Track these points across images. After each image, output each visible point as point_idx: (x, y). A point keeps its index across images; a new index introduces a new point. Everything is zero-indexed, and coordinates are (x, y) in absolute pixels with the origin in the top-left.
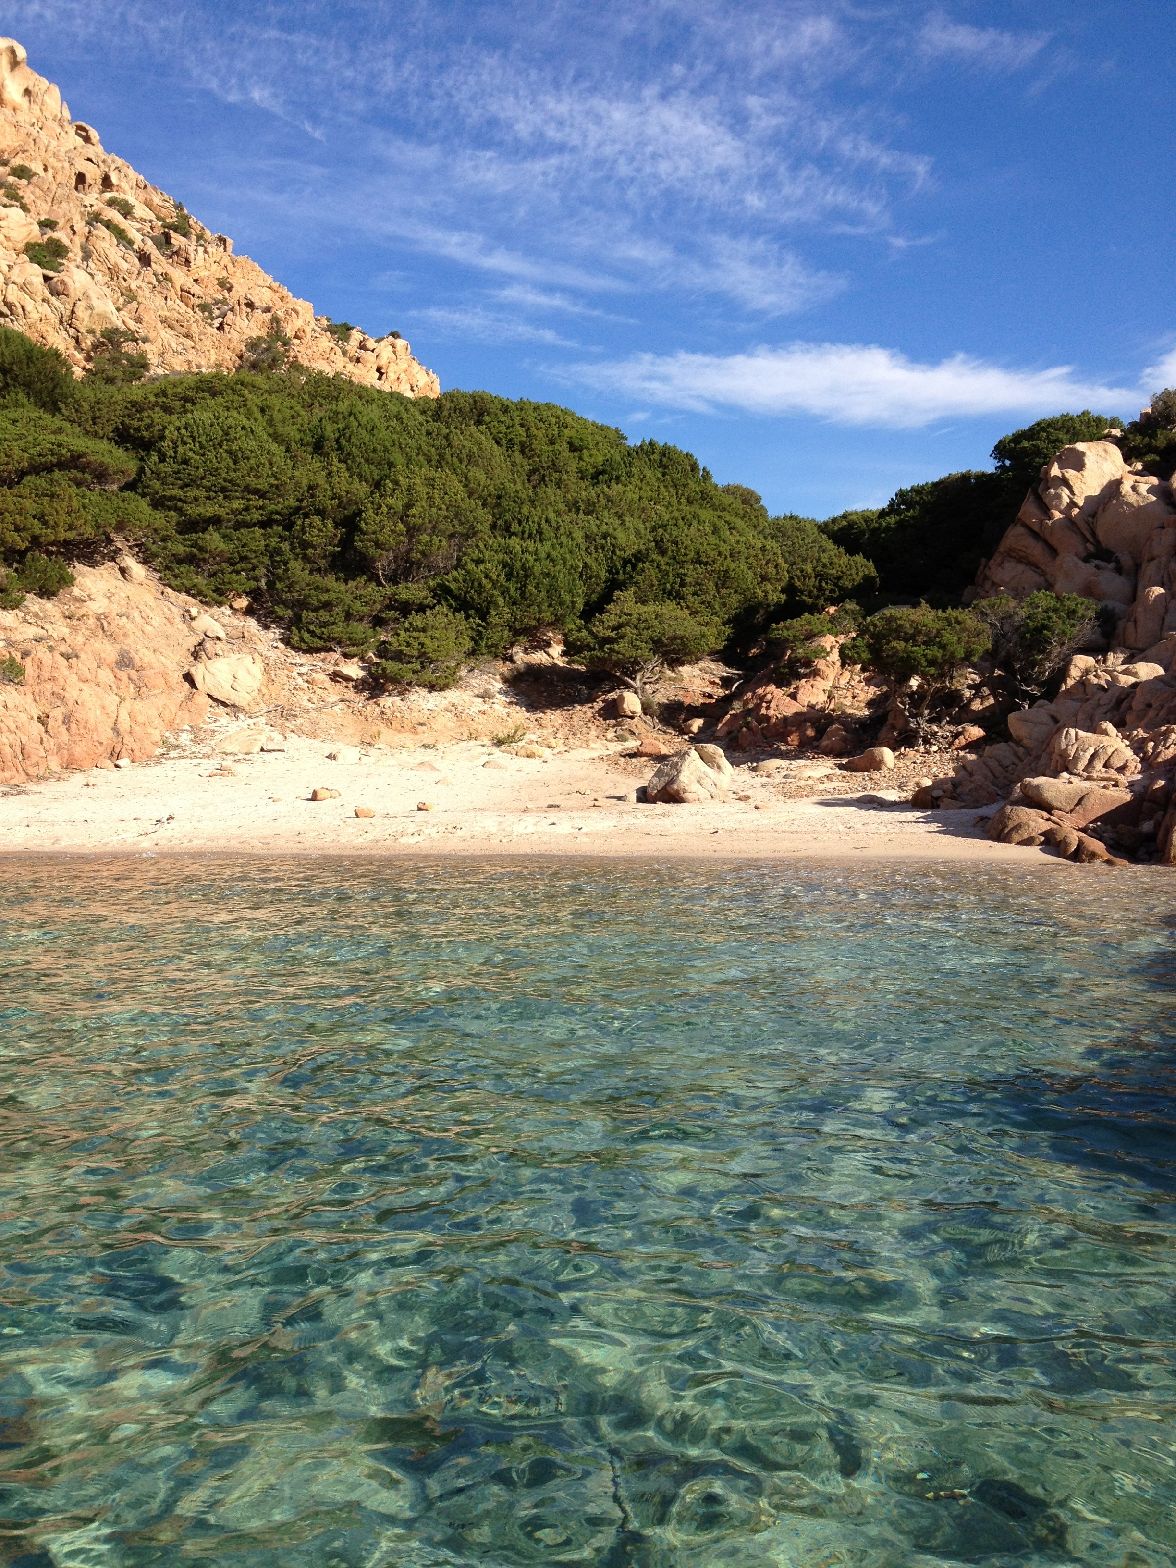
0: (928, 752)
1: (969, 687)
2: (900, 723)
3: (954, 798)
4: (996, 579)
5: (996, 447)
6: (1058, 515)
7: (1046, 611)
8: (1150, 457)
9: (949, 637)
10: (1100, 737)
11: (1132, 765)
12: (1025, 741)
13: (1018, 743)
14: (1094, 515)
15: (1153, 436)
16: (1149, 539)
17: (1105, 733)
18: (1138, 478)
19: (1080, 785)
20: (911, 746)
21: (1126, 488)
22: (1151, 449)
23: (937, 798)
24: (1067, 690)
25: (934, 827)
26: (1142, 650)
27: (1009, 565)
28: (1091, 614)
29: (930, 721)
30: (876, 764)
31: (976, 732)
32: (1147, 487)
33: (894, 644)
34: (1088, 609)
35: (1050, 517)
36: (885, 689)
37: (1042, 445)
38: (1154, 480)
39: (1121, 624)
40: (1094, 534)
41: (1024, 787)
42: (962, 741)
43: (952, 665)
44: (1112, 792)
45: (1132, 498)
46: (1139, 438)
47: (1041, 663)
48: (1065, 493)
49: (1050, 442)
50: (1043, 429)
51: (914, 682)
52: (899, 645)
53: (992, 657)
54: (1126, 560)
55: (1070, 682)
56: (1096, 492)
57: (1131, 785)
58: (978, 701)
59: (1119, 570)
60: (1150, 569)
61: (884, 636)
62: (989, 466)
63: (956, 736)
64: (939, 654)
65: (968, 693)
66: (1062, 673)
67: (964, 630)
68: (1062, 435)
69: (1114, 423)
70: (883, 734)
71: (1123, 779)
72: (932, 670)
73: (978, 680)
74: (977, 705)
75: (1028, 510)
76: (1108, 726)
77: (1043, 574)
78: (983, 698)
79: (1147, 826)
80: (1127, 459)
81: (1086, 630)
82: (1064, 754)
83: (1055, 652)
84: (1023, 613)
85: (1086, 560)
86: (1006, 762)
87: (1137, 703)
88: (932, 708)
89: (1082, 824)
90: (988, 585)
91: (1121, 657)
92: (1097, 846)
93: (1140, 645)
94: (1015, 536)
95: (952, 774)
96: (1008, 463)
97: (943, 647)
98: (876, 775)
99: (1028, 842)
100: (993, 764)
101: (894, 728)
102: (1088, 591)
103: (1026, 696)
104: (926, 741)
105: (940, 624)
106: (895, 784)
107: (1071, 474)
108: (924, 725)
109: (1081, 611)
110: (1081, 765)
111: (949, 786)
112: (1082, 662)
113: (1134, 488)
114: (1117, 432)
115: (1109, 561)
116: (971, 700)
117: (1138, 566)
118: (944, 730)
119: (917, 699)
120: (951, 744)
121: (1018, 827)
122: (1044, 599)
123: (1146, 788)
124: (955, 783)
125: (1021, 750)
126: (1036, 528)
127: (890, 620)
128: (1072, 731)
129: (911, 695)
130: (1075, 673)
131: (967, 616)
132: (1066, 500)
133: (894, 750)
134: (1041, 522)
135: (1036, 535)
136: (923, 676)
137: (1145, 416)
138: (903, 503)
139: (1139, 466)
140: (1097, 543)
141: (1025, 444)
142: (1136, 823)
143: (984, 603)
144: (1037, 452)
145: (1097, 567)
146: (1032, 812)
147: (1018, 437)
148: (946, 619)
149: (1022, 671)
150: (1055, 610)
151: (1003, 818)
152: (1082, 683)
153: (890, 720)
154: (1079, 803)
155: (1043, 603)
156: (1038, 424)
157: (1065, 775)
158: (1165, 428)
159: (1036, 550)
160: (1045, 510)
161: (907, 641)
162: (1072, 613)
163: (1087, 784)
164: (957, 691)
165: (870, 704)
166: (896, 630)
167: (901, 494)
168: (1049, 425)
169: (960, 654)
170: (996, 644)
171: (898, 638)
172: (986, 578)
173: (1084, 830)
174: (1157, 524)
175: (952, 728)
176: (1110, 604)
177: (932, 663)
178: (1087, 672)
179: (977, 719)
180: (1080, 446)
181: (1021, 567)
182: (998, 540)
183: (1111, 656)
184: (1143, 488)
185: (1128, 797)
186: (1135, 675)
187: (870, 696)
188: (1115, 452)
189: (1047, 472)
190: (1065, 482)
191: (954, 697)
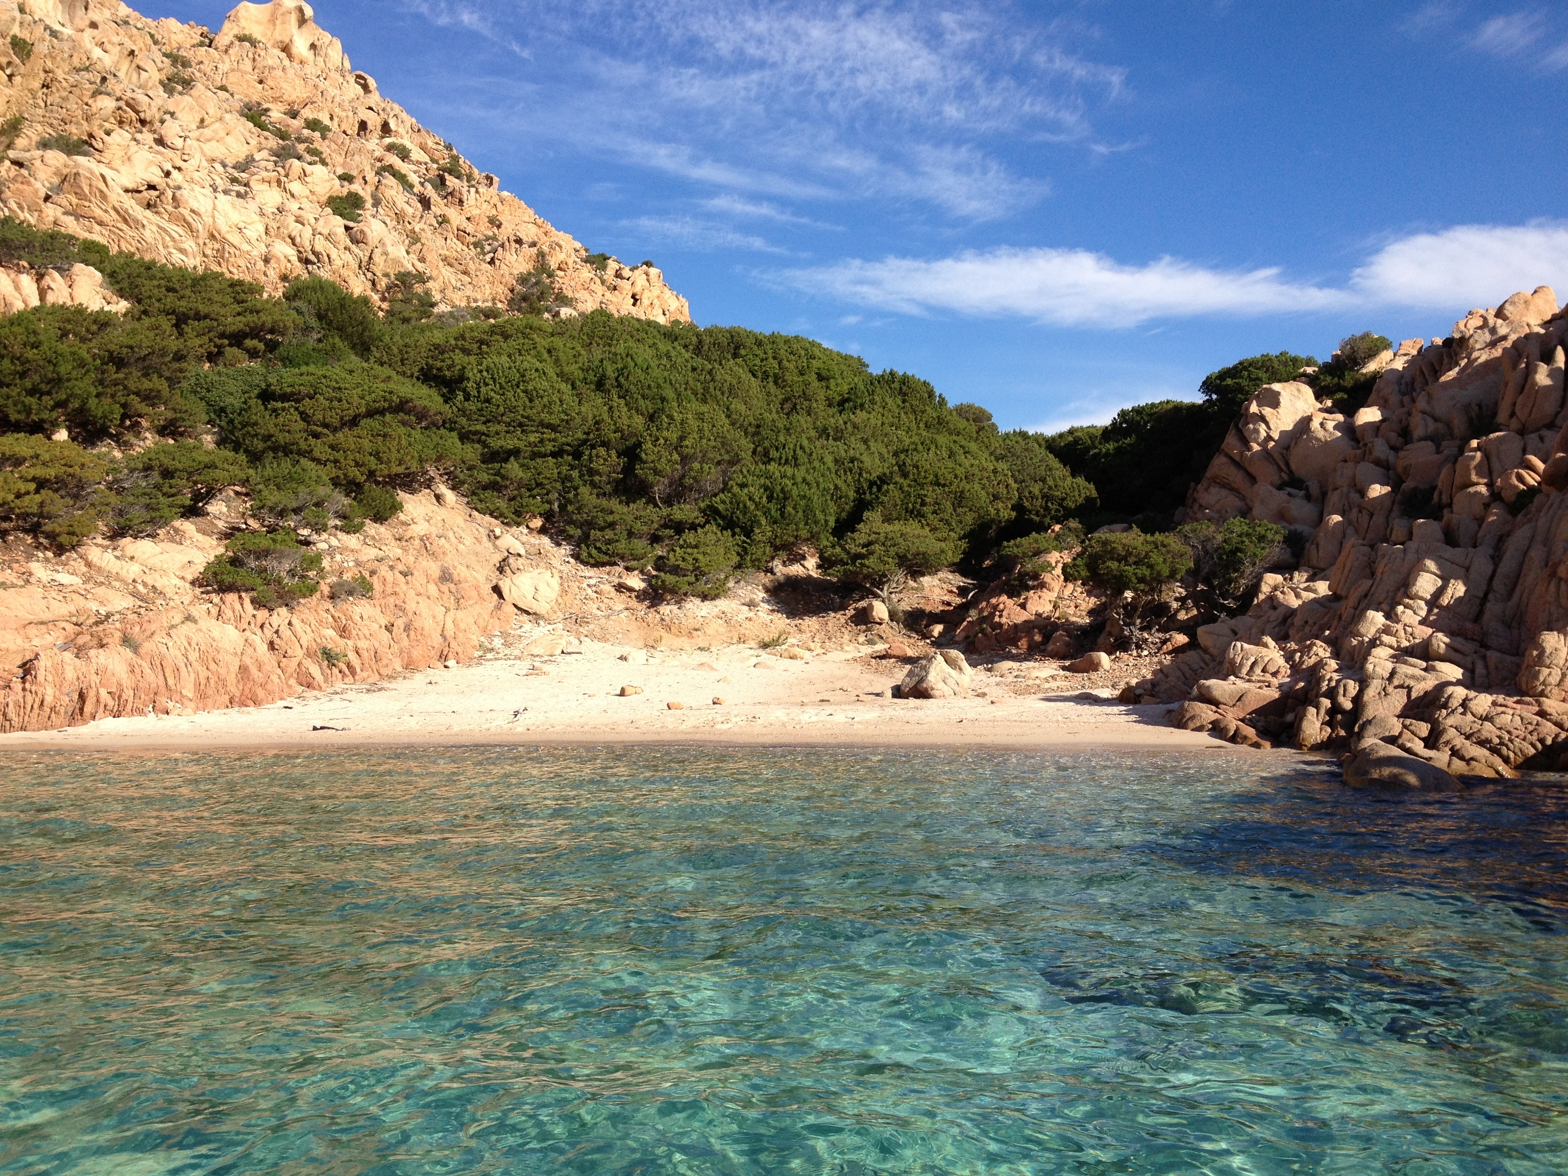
0: (1140, 656)
1: (1176, 599)
2: (1115, 631)
3: (1152, 696)
4: (1203, 502)
5: (1204, 383)
6: (1256, 447)
7: (1240, 536)
8: (1339, 396)
9: (1156, 558)
10: (1261, 648)
11: (1283, 671)
12: (1209, 650)
13: (1205, 650)
14: (1288, 448)
15: (1341, 377)
16: (1335, 470)
17: (1265, 645)
18: (1326, 415)
19: (1242, 685)
20: (1126, 650)
21: (1315, 424)
22: (1340, 388)
23: (1141, 695)
24: (1258, 604)
25: (1135, 718)
26: (1323, 570)
27: (1214, 490)
28: (1279, 538)
29: (1142, 629)
30: (1094, 666)
31: (1181, 639)
32: (1333, 423)
33: (1109, 563)
34: (1276, 533)
35: (1249, 449)
36: (1104, 599)
37: (1244, 383)
38: (1340, 417)
39: (1308, 545)
40: (1287, 464)
41: (1200, 687)
42: (1169, 646)
43: (1160, 582)
44: (1266, 691)
45: (1320, 434)
46: (1329, 379)
47: (1236, 580)
48: (1262, 428)
49: (1251, 380)
50: (1245, 368)
51: (1129, 595)
52: (1114, 565)
53: (1194, 575)
54: (1314, 489)
55: (1262, 597)
56: (1290, 427)
57: (1280, 687)
58: (1183, 612)
59: (1308, 497)
60: (1334, 498)
61: (1101, 557)
62: (1199, 398)
63: (1164, 642)
64: (1147, 572)
65: (1175, 605)
66: (1255, 589)
67: (1168, 552)
68: (1261, 374)
69: (1309, 362)
70: (1101, 640)
71: (1275, 682)
72: (1142, 586)
73: (1184, 593)
74: (1182, 616)
75: (1231, 441)
76: (1269, 640)
77: (1244, 499)
78: (1188, 610)
80: (1318, 397)
81: (1275, 551)
82: (1232, 662)
83: (1248, 571)
84: (1220, 538)
85: (1280, 488)
86: (1193, 666)
88: (1143, 617)
89: (1241, 716)
90: (1196, 507)
91: (1305, 576)
92: (1250, 732)
93: (1322, 566)
94: (1219, 465)
95: (1151, 676)
96: (1214, 397)
97: (1151, 566)
98: (1094, 675)
100: (1183, 667)
101: (1110, 634)
102: (1281, 516)
103: (1224, 608)
104: (1138, 647)
105: (1149, 547)
106: (1109, 684)
107: (1267, 411)
108: (1137, 633)
109: (1270, 536)
110: (1244, 670)
111: (1149, 686)
112: (1272, 579)
113: (1322, 425)
114: (1310, 370)
115: (1300, 489)
116: (1177, 611)
117: (1324, 494)
118: (1156, 636)
119: (1130, 610)
120: (1159, 649)
121: (1194, 718)
122: (1238, 525)
124: (1153, 683)
125: (1206, 657)
126: (1237, 459)
127: (1104, 541)
128: (1239, 644)
129: (1125, 607)
130: (1265, 589)
131: (1172, 541)
132: (1263, 434)
133: (1109, 654)
134: (1242, 453)
135: (1238, 465)
136: (1135, 590)
137: (1336, 357)
138: (1125, 422)
139: (1329, 403)
140: (1291, 473)
141: (1229, 381)
142: (1282, 714)
143: (1187, 528)
144: (1240, 389)
145: (1290, 494)
146: (1205, 706)
147: (1224, 374)
148: (1154, 543)
149: (1220, 587)
150: (1248, 535)
151: (1182, 711)
152: (1271, 598)
153: (1108, 629)
154: (1240, 699)
155: (1238, 529)
156: (1241, 363)
157: (1231, 678)
158: (1352, 369)
159: (1237, 477)
160: (1245, 442)
161: (1119, 561)
162: (1262, 538)
163: (1247, 685)
164: (1166, 603)
165: (1091, 613)
166: (1111, 552)
167: (1123, 413)
168: (1250, 365)
169: (1166, 572)
170: (1197, 562)
171: (1112, 559)
172: (1195, 500)
174: (1340, 458)
175: (1160, 635)
176: (1299, 527)
177: (1141, 580)
178: (1275, 588)
179: (1183, 628)
180: (1276, 387)
181: (1224, 492)
182: (1205, 467)
183: (1296, 574)
184: (1330, 425)
185: (1277, 695)
186: (1314, 592)
187: (1091, 606)
188: (1308, 392)
189: (1248, 408)
190: (1263, 419)
191: (1163, 608)
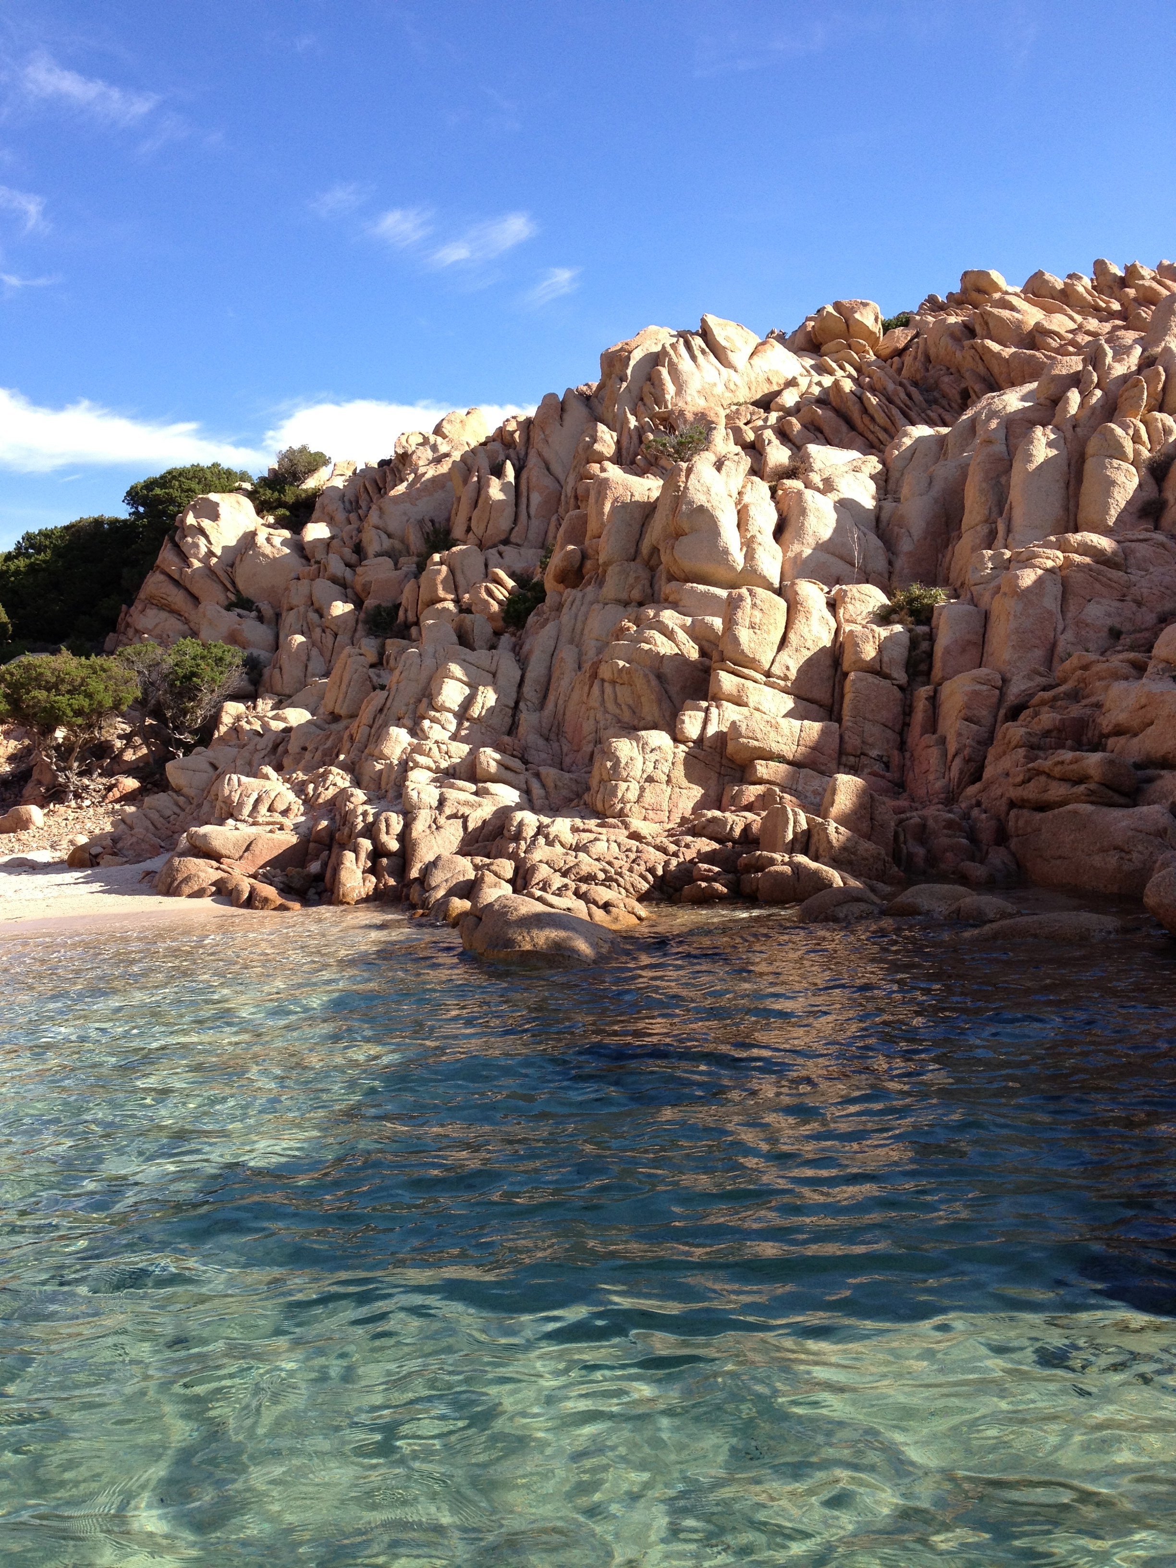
0: (80, 808)
1: (120, 737)
2: (47, 779)
3: (114, 854)
4: (139, 627)
5: (129, 493)
6: (197, 564)
7: (194, 659)
8: (281, 511)
9: (95, 685)
10: (262, 782)
11: (295, 807)
12: (186, 790)
13: (178, 792)
14: (232, 565)
15: (282, 491)
16: (287, 589)
17: (266, 777)
18: (271, 531)
19: (246, 831)
20: (62, 802)
21: (261, 540)
22: (281, 504)
23: (96, 856)
24: (220, 738)
25: (96, 886)
26: (290, 696)
27: (151, 612)
28: (238, 661)
29: (81, 774)
30: (23, 824)
31: (130, 783)
32: (281, 539)
33: (35, 693)
34: (235, 656)
35: (189, 565)
36: (27, 742)
37: (176, 493)
38: (286, 534)
39: (267, 672)
40: (233, 583)
41: (191, 837)
42: (116, 793)
43: (100, 715)
44: (279, 835)
45: (267, 550)
46: (269, 492)
47: (192, 711)
48: (202, 541)
49: (183, 491)
50: (174, 478)
51: (60, 734)
52: (41, 695)
53: (142, 706)
54: (267, 610)
55: (223, 729)
56: (232, 542)
57: (296, 827)
58: (131, 751)
59: (261, 619)
60: (289, 619)
61: (23, 686)
62: (122, 512)
63: (109, 789)
64: (86, 703)
65: (118, 744)
66: (214, 720)
67: (110, 678)
68: (194, 485)
69: (244, 477)
70: (28, 790)
71: (288, 822)
72: (80, 721)
73: (128, 730)
74: (129, 756)
75: (166, 556)
76: (268, 770)
77: (186, 622)
78: (135, 748)
79: (314, 867)
80: (259, 512)
81: (236, 678)
82: (228, 801)
83: (206, 699)
84: (170, 661)
85: (228, 608)
86: (168, 813)
87: (293, 746)
88: (81, 759)
89: (252, 871)
90: (131, 632)
91: (270, 703)
92: (269, 891)
93: (287, 691)
94: (154, 583)
95: (109, 828)
96: (141, 509)
97: (89, 696)
98: (24, 835)
99: (199, 894)
100: (154, 816)
101: (40, 783)
102: (233, 638)
103: (180, 744)
104: (77, 796)
105: (84, 673)
106: (47, 844)
107: (206, 523)
108: (74, 779)
109: (228, 658)
110: (246, 810)
111: (109, 842)
112: (232, 709)
113: (268, 540)
114: (247, 486)
115: (250, 610)
116: (122, 751)
117: (278, 616)
118: (97, 782)
119: (64, 752)
120: (104, 797)
121: (187, 879)
122: (191, 647)
123: (310, 830)
124: (115, 839)
125: (181, 799)
126: (176, 577)
127: (28, 668)
128: (234, 777)
129: (57, 748)
130: (227, 720)
131: (112, 663)
132: (203, 550)
133: (42, 807)
134: (181, 570)
135: (176, 583)
136: (70, 726)
137: (272, 471)
138: (32, 546)
139: (271, 519)
140: (238, 592)
141: (158, 491)
142: (303, 864)
143: (129, 650)
144: (171, 500)
145: (239, 615)
146: (201, 862)
147: (150, 485)
148: (91, 666)
149: (174, 718)
150: (203, 658)
151: (172, 871)
152: (235, 729)
153: (35, 775)
154: (247, 849)
155: (190, 651)
156: (169, 473)
157: (230, 822)
158: (291, 484)
159: (178, 598)
160: (184, 558)
161: (48, 690)
162: (219, 660)
163: (254, 830)
164: (107, 741)
165: (11, 759)
166: (36, 679)
167: (28, 537)
168: (180, 474)
169: (109, 702)
170: (145, 692)
171: (40, 687)
172: (128, 625)
173: (254, 876)
174: (293, 575)
175: (104, 780)
176: (256, 652)
177: (78, 713)
178: (238, 718)
179: (131, 770)
180: (213, 497)
181: (164, 615)
182: (138, 587)
183: (260, 702)
184: (277, 541)
185: (294, 839)
186: (284, 720)
187: (10, 750)
188: (248, 505)
189: (183, 521)
190: (202, 532)
191: (102, 750)
